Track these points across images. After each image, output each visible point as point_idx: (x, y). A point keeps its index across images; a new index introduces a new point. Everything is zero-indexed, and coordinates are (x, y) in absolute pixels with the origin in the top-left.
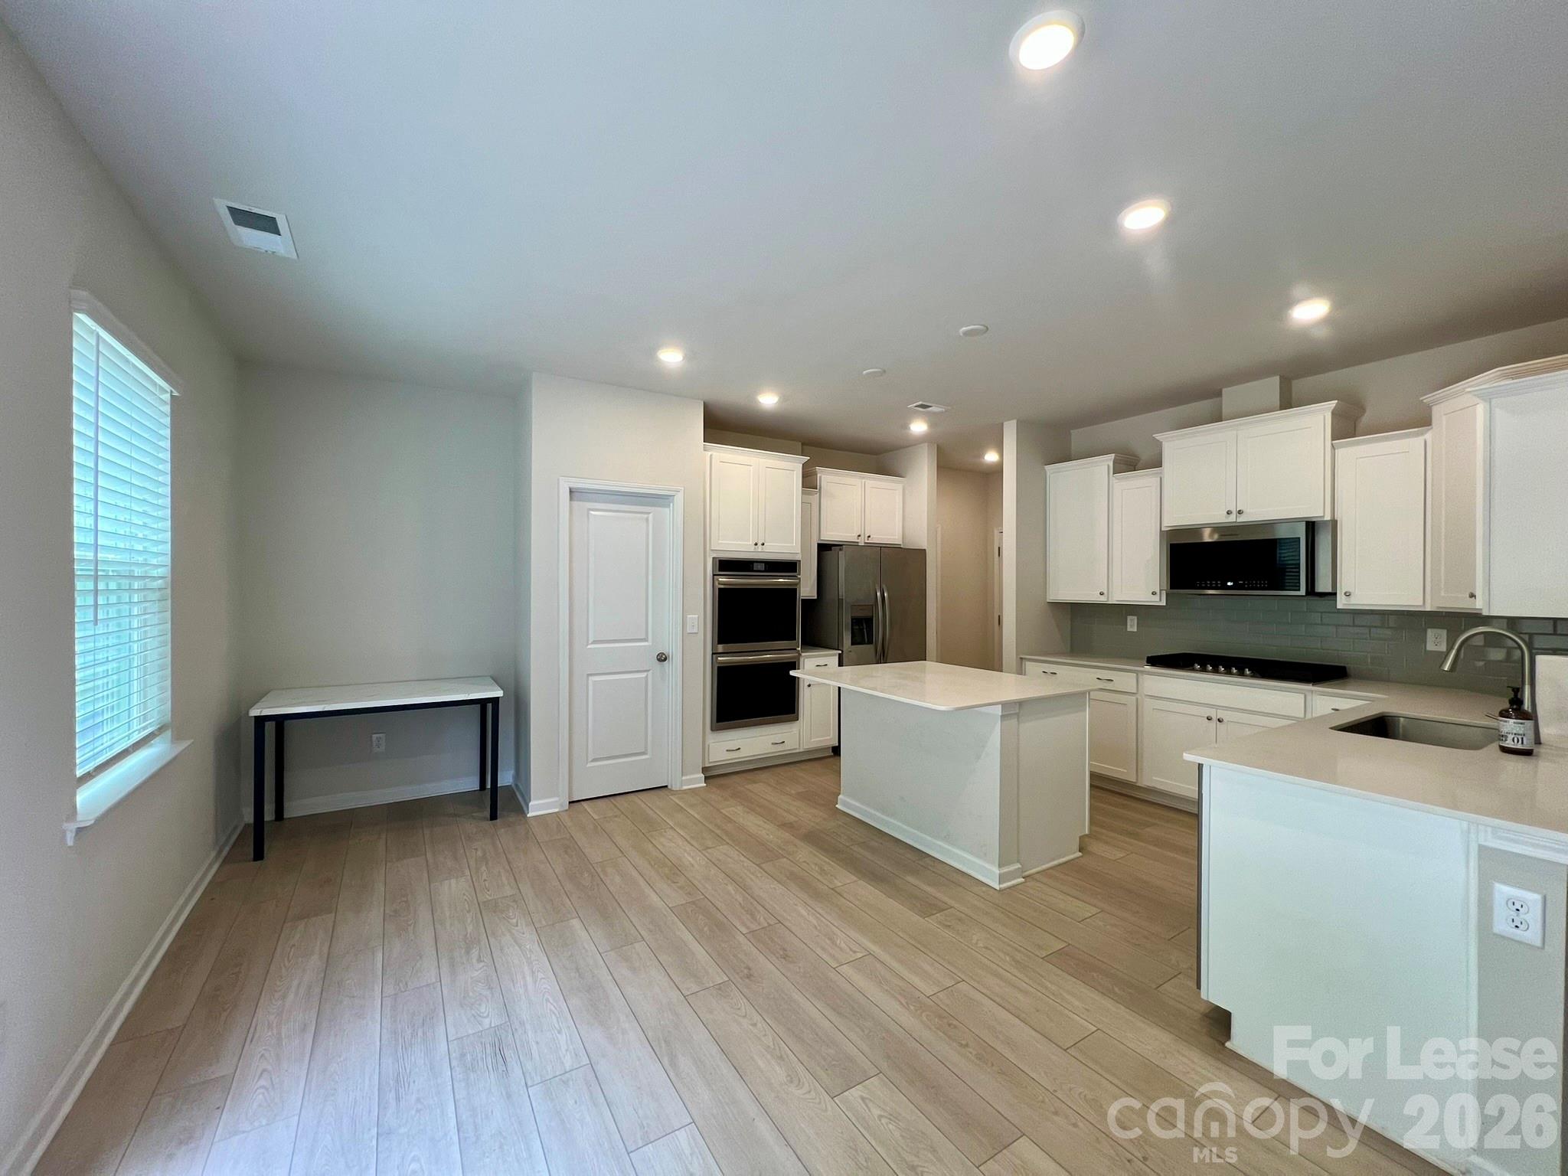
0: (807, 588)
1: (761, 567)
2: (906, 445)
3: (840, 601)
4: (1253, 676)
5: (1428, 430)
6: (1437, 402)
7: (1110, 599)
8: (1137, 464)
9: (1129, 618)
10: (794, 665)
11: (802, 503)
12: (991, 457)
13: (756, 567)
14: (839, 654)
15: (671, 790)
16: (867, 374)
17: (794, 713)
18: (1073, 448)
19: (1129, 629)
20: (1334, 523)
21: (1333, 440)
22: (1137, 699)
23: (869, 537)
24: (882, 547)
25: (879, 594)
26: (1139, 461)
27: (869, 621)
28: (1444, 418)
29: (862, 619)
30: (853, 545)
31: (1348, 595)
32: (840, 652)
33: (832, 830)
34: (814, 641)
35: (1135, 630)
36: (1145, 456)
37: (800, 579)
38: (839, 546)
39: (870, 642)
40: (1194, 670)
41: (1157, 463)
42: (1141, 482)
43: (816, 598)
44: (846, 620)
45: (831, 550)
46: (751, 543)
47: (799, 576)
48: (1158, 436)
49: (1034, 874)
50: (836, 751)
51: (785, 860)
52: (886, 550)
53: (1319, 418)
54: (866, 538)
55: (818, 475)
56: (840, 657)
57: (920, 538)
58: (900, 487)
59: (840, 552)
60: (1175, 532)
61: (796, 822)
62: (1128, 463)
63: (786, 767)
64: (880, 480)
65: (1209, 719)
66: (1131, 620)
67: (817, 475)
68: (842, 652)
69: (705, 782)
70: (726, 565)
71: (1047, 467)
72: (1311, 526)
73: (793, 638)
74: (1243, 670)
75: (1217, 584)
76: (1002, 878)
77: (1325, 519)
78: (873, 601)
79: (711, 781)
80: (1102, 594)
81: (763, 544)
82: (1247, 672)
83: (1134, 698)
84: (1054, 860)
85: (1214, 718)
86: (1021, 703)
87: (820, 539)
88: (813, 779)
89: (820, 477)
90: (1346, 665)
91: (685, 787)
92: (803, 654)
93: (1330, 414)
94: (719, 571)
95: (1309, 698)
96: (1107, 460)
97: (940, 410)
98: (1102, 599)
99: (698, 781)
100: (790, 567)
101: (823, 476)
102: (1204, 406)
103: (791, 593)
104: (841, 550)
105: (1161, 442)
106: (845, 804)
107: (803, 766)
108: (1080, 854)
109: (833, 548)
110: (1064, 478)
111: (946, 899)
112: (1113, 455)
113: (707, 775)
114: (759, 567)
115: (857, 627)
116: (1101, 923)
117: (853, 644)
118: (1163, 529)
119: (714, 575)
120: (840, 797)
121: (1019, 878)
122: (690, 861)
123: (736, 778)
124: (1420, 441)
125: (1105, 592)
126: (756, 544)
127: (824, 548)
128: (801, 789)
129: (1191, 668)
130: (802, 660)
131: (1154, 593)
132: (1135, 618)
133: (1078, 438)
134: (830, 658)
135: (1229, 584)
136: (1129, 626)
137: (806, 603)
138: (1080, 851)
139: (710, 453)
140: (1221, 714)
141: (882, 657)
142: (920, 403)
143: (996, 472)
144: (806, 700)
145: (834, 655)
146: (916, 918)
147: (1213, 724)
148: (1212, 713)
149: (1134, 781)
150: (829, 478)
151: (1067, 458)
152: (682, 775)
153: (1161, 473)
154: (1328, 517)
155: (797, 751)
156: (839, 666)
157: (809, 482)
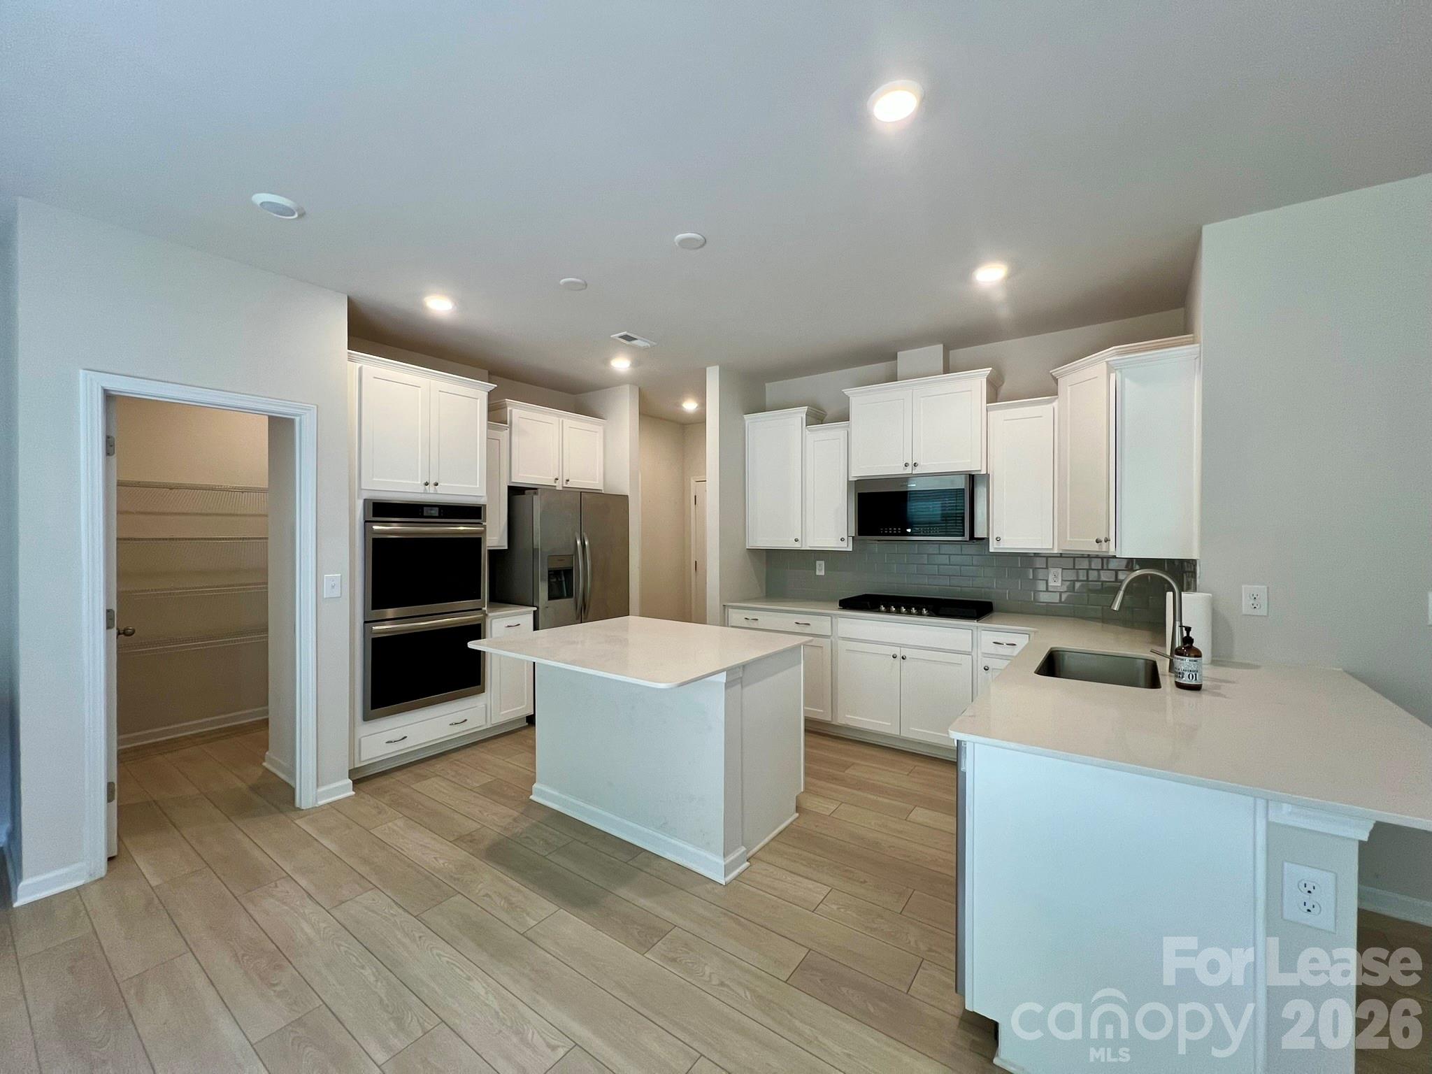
0: (495, 536)
1: (435, 512)
2: (608, 384)
3: (535, 551)
4: (929, 615)
5: (1055, 399)
6: (1062, 375)
7: (804, 546)
8: (824, 418)
9: (818, 562)
10: (476, 631)
11: (488, 438)
12: (690, 406)
13: (426, 511)
14: (534, 611)
15: (300, 809)
16: (566, 283)
17: (479, 684)
18: (767, 400)
19: (818, 573)
20: (987, 475)
21: (987, 403)
22: (832, 641)
23: (568, 481)
24: (582, 493)
25: (579, 542)
26: (826, 415)
27: (568, 572)
28: (1069, 388)
29: (560, 571)
30: (550, 490)
31: (998, 539)
32: (535, 609)
33: (524, 835)
34: (503, 597)
35: (823, 574)
36: (831, 411)
37: (485, 526)
38: (534, 489)
39: (570, 595)
40: (879, 611)
41: (844, 417)
42: (830, 435)
43: (506, 548)
44: (542, 570)
45: (524, 494)
46: (420, 482)
47: (484, 524)
48: (847, 392)
49: (756, 853)
50: (531, 720)
51: (459, 897)
52: (587, 496)
53: (976, 382)
54: (565, 481)
55: (509, 409)
56: (535, 614)
57: (622, 484)
58: (600, 429)
59: (535, 497)
60: (859, 483)
61: (477, 830)
62: (817, 417)
63: (469, 751)
64: (581, 420)
65: (894, 657)
66: (820, 565)
67: (506, 407)
68: (538, 608)
69: (353, 790)
70: (381, 509)
71: (746, 417)
72: (972, 478)
73: (477, 596)
74: (922, 609)
75: (897, 530)
76: (728, 870)
77: (982, 473)
78: (573, 549)
79: (362, 786)
80: (796, 540)
81: (436, 484)
82: (925, 611)
83: (829, 640)
84: (775, 829)
85: (899, 656)
86: (744, 666)
87: (511, 482)
88: (502, 762)
89: (511, 411)
90: (993, 601)
91: (321, 803)
92: (490, 614)
93: (985, 379)
94: (374, 516)
95: (975, 633)
96: (801, 412)
97: (647, 344)
98: (797, 546)
99: (343, 789)
100: (473, 512)
101: (514, 410)
102: (880, 368)
103: (475, 543)
104: (535, 493)
105: (849, 398)
106: (541, 793)
107: (493, 745)
108: (797, 814)
109: (526, 491)
110: (760, 426)
111: (667, 914)
112: (807, 407)
113: (355, 779)
114: (433, 512)
115: (555, 580)
116: (835, 907)
117: (550, 598)
118: (850, 480)
119: (366, 522)
120: (535, 786)
121: (743, 862)
122: (306, 934)
123: (399, 776)
124: (1049, 407)
125: (799, 539)
126: (427, 484)
127: (515, 492)
128: (487, 779)
129: (878, 610)
130: (488, 621)
131: (842, 540)
132: (823, 562)
133: (773, 390)
134: (524, 617)
135: (909, 530)
136: (817, 570)
137: (493, 553)
138: (797, 811)
139: (358, 365)
140: (905, 652)
141: (583, 614)
142: (625, 333)
143: (699, 421)
144: (493, 672)
145: (529, 613)
146: (634, 956)
147: (897, 661)
148: (896, 651)
149: (830, 720)
150: (518, 412)
151: (762, 409)
152: (318, 786)
153: (848, 426)
154: (984, 472)
155: (485, 728)
156: (534, 630)
157: (496, 414)
